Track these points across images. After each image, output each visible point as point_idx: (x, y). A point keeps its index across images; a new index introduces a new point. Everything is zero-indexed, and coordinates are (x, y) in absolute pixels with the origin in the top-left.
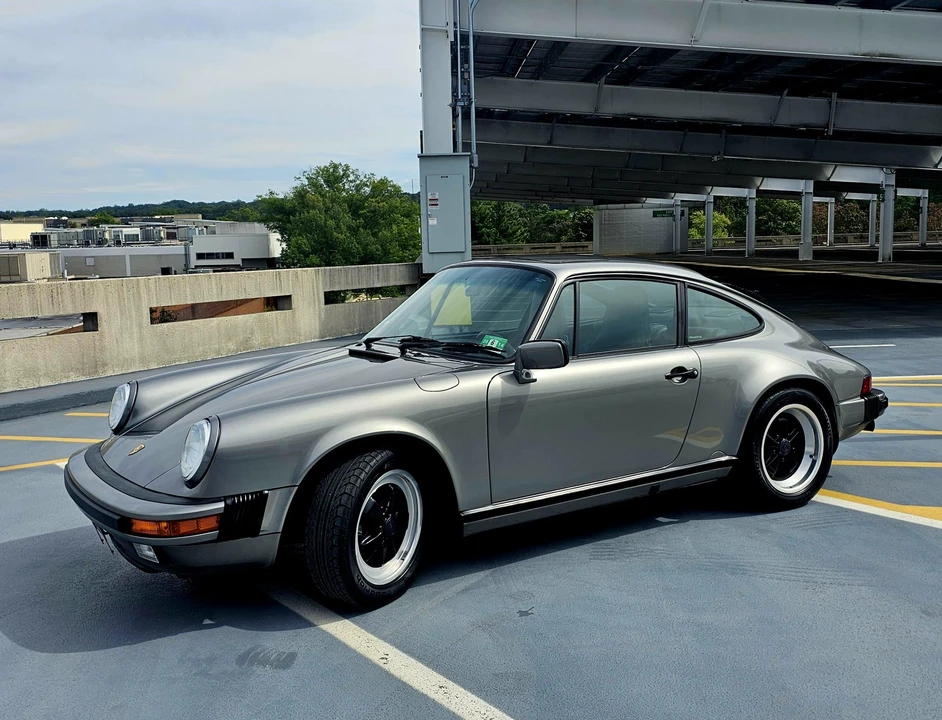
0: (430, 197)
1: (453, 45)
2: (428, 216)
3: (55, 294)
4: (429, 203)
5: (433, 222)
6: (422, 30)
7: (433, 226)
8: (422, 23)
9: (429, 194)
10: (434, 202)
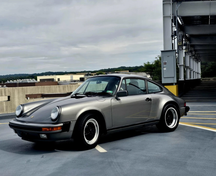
0: (164, 62)
1: (172, 20)
2: (164, 67)
3: (64, 88)
4: (164, 64)
5: (165, 69)
6: (164, 17)
7: (165, 70)
8: (164, 15)
9: (164, 61)
10: (165, 63)
